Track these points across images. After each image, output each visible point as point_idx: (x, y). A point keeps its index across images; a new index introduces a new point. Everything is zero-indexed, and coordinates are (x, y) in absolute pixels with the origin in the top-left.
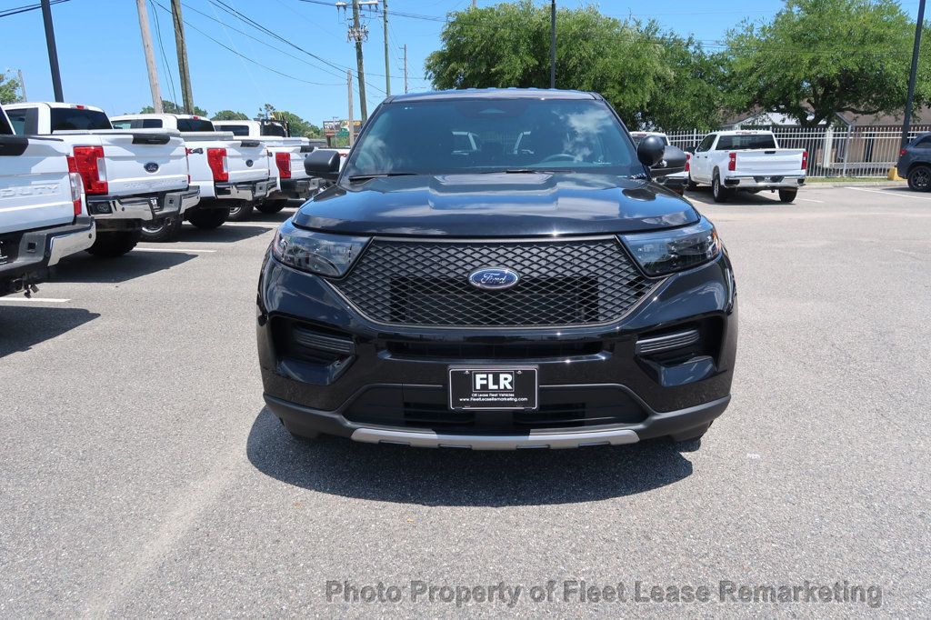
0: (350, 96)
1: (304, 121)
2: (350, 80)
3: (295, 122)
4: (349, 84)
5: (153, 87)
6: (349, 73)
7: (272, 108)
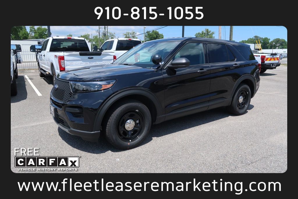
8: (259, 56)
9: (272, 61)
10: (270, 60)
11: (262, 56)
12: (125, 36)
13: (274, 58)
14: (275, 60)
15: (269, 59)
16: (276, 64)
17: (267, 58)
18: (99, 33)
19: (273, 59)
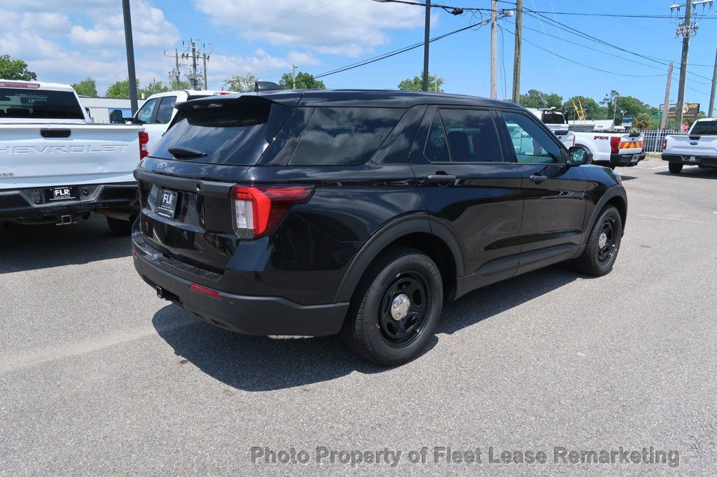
0: (669, 85)
1: (644, 105)
2: (671, 71)
3: (636, 105)
4: (669, 75)
5: (493, 86)
6: (671, 66)
7: (617, 93)
8: (607, 138)
9: (632, 150)
10: (628, 147)
11: (613, 139)
12: (230, 85)
13: (635, 143)
14: (635, 147)
15: (626, 145)
16: (639, 155)
17: (624, 143)
18: (177, 77)
19: (632, 145)
